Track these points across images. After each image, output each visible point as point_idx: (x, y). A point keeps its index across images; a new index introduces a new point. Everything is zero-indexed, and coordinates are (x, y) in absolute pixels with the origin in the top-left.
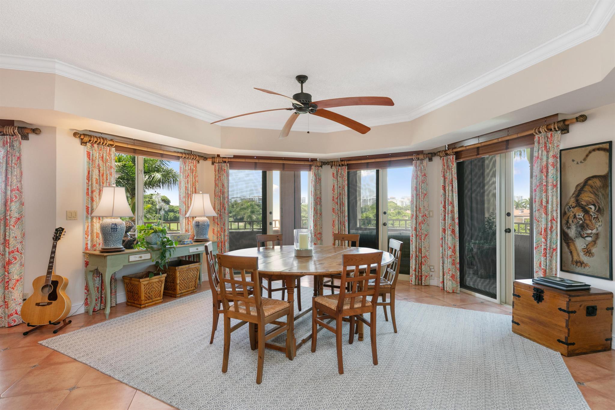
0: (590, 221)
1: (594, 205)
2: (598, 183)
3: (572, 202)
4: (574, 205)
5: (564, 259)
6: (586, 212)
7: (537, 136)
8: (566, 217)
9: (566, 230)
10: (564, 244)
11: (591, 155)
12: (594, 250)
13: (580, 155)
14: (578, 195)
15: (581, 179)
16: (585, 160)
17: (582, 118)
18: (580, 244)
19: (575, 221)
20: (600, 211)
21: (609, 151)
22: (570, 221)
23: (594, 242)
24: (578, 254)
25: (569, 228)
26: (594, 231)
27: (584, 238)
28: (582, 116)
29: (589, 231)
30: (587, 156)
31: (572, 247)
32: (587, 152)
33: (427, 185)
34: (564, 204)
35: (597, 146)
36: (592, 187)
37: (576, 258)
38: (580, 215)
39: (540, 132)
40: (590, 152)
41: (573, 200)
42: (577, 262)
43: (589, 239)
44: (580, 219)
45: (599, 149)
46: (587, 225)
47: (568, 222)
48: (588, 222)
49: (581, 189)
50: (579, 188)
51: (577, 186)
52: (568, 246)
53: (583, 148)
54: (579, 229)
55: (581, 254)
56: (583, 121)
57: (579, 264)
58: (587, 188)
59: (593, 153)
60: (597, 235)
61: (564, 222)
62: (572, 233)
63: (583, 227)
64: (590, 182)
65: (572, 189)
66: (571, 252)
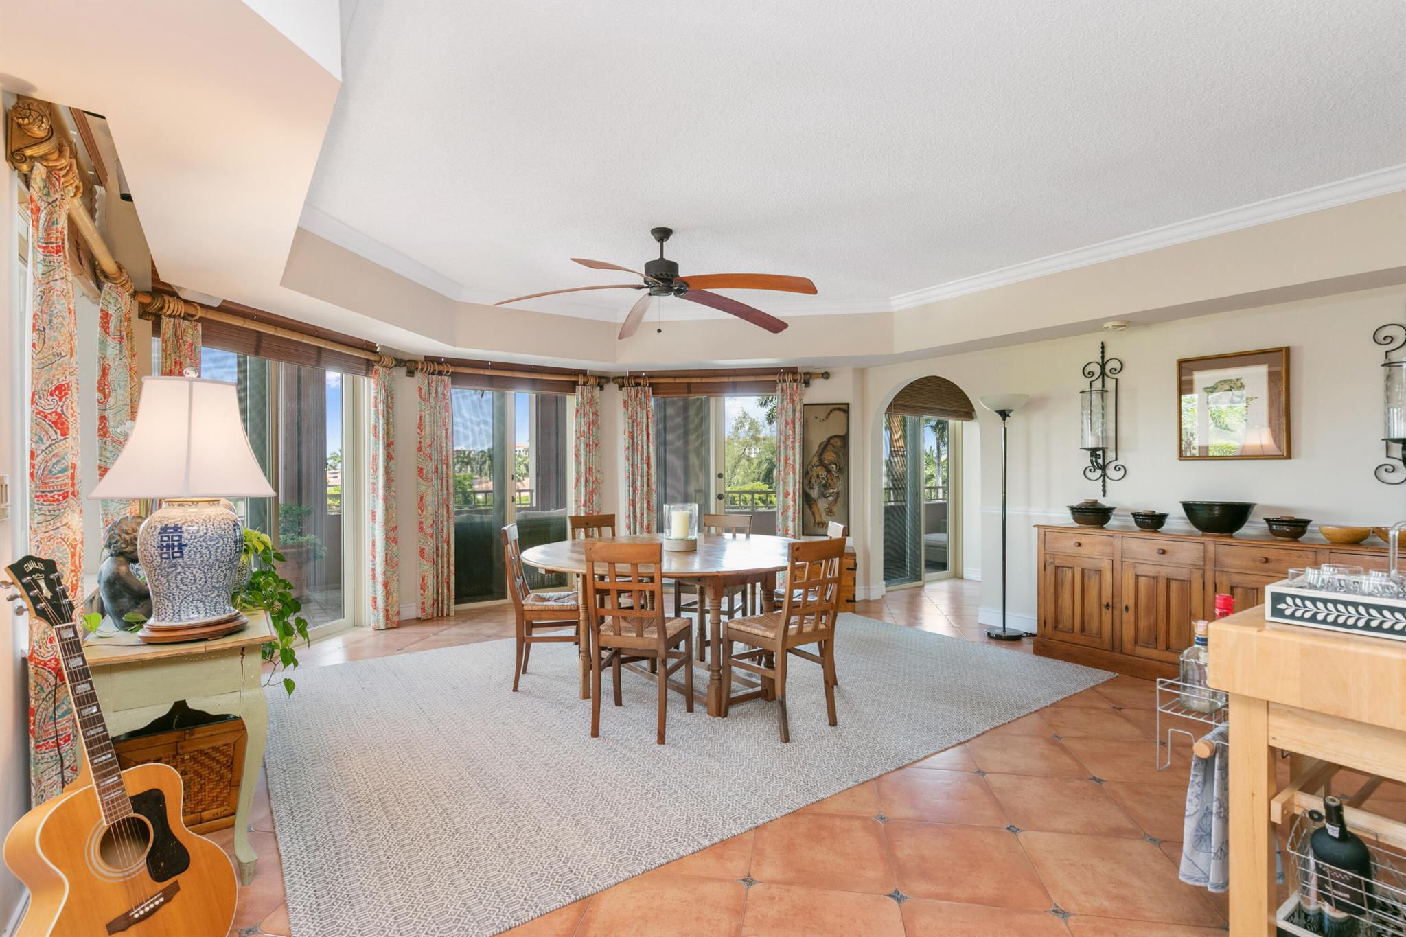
0: (832, 480)
1: (835, 464)
2: (838, 443)
3: (815, 461)
4: (817, 464)
5: (805, 523)
6: (829, 471)
7: (780, 385)
8: (808, 477)
9: (808, 491)
10: (806, 506)
11: (831, 415)
12: (835, 509)
13: (822, 413)
14: (821, 454)
15: (824, 438)
16: (827, 418)
17: (826, 375)
18: (822, 505)
19: (818, 481)
20: (840, 470)
21: (847, 412)
22: (813, 481)
23: (835, 501)
24: (820, 515)
25: (811, 488)
26: (835, 490)
27: (826, 498)
28: (826, 373)
29: (831, 491)
30: (829, 414)
31: (815, 509)
32: (828, 411)
33: (598, 428)
34: (806, 463)
35: (837, 406)
36: (833, 446)
37: (818, 519)
38: (823, 474)
39: (784, 381)
40: (831, 411)
41: (816, 459)
42: (819, 524)
43: (831, 498)
44: (823, 478)
45: (839, 409)
46: (830, 485)
47: (810, 482)
48: (830, 481)
49: (824, 448)
50: (822, 447)
51: (820, 444)
52: (811, 508)
53: (825, 406)
54: (822, 489)
55: (824, 514)
56: (827, 378)
57: (821, 525)
58: (829, 447)
59: (834, 412)
60: (838, 493)
61: (806, 481)
62: (814, 493)
63: (826, 486)
64: (832, 441)
65: (815, 448)
66: (813, 514)
